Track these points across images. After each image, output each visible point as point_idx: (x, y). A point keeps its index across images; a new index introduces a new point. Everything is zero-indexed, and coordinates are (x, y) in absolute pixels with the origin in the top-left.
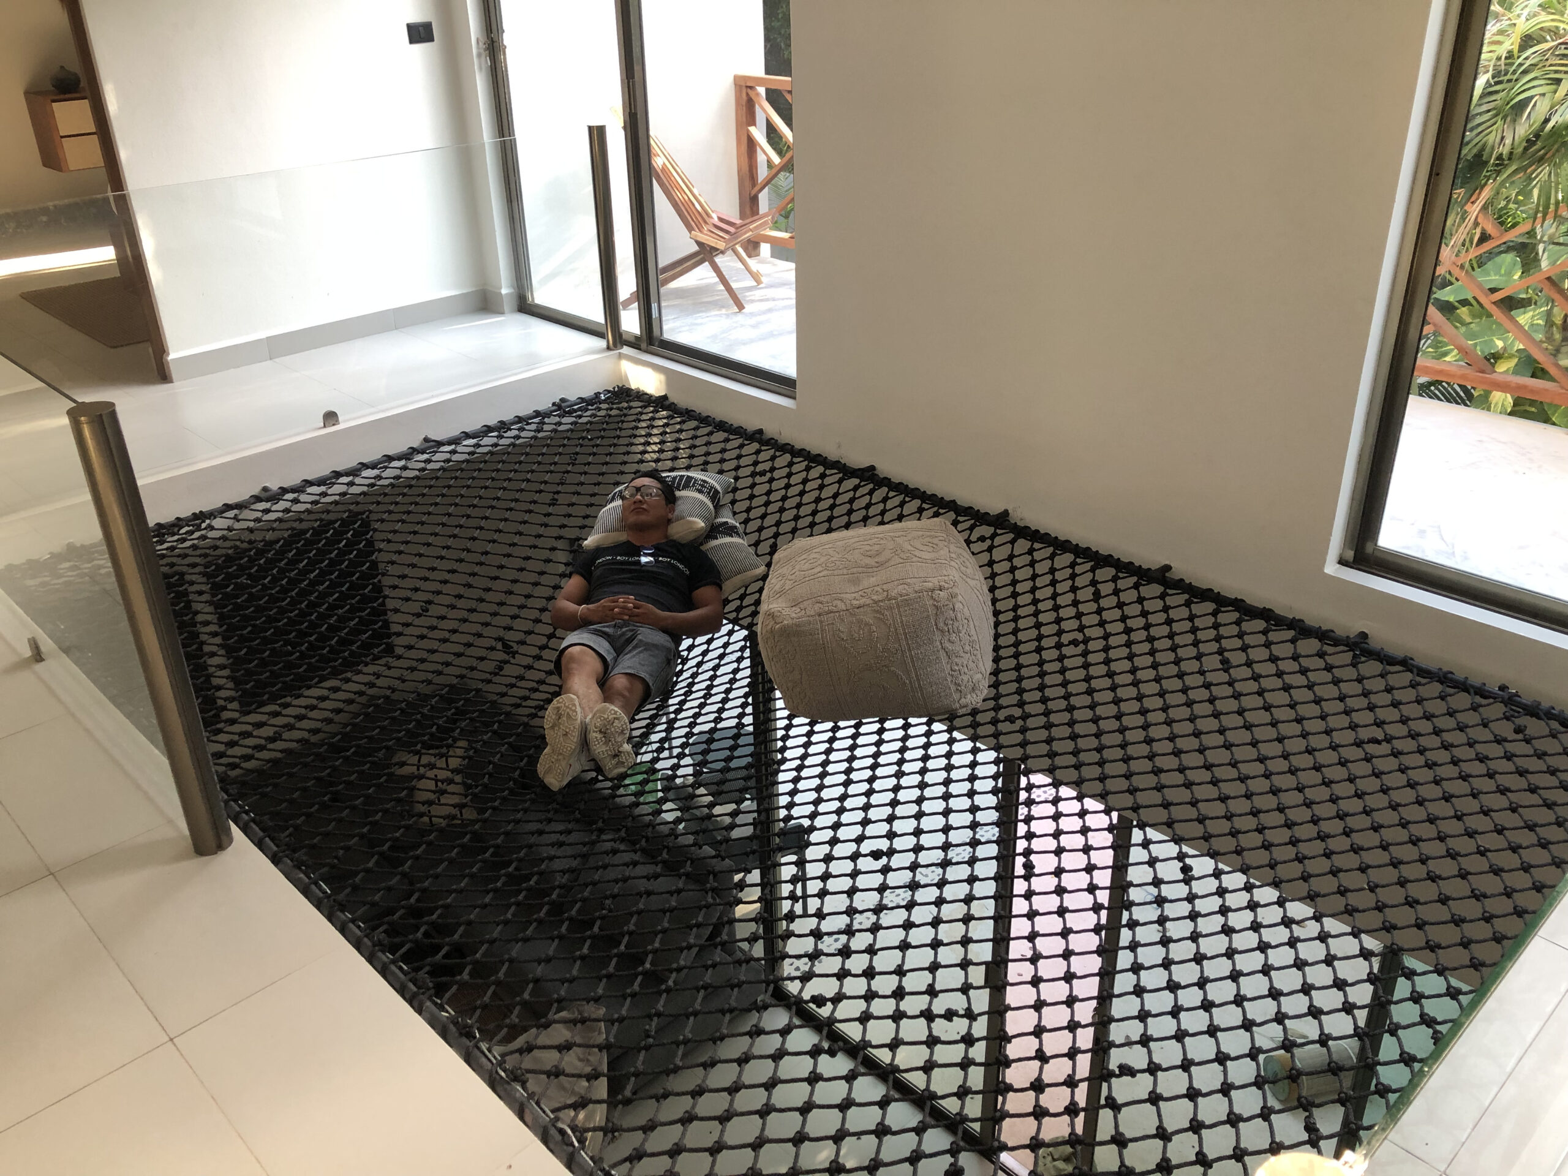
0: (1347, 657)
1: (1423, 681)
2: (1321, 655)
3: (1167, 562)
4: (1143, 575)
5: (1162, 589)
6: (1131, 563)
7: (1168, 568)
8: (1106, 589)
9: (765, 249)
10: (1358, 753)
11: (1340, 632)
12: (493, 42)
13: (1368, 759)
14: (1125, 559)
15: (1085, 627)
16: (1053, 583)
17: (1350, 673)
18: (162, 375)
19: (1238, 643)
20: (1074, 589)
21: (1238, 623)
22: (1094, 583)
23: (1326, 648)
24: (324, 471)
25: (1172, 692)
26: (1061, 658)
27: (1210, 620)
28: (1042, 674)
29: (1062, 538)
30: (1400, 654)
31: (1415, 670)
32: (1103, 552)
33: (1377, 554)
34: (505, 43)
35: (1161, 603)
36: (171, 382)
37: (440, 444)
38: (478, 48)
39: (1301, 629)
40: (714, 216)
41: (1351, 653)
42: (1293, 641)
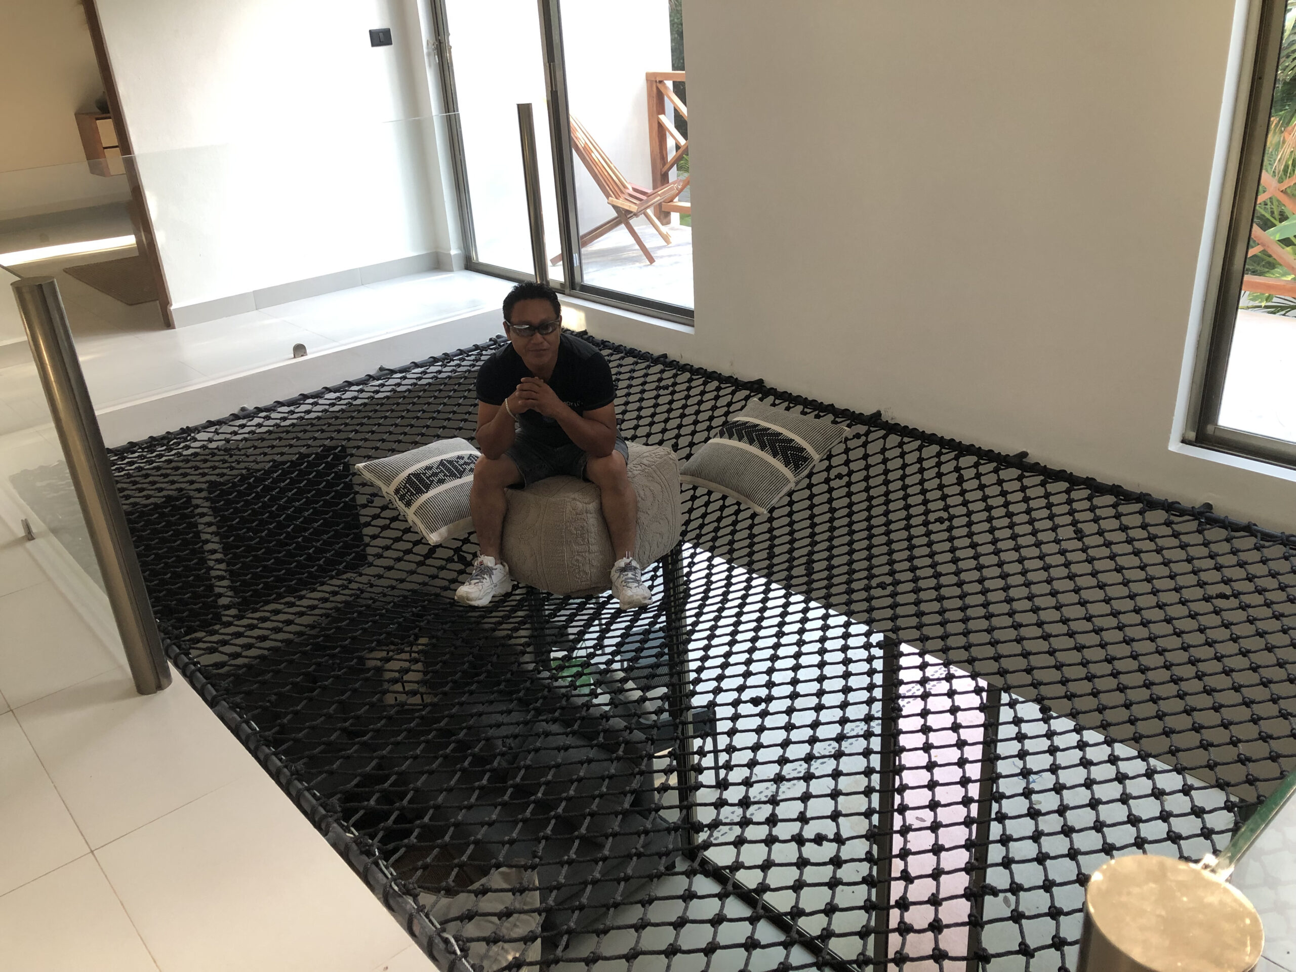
0: (1194, 525)
1: (1267, 544)
2: (1168, 524)
3: (1024, 450)
4: (1002, 461)
5: (1020, 472)
6: (991, 451)
7: (1024, 455)
8: (969, 474)
9: (675, 217)
10: (1207, 607)
11: (1186, 503)
12: (440, 43)
13: (1217, 612)
14: (985, 448)
15: (950, 507)
16: (921, 471)
17: (1197, 538)
18: (168, 324)
19: (1090, 515)
20: (940, 475)
21: (1090, 498)
22: (957, 469)
23: (1172, 518)
24: (294, 394)
25: (1030, 559)
26: (928, 534)
27: (1064, 497)
28: (911, 548)
29: (928, 432)
30: (1244, 521)
31: (1259, 535)
32: (966, 442)
33: (1218, 434)
34: (451, 44)
35: (1019, 484)
36: (174, 328)
37: (392, 372)
38: (428, 48)
39: (1148, 502)
40: (630, 187)
41: (1197, 522)
42: (1141, 512)
